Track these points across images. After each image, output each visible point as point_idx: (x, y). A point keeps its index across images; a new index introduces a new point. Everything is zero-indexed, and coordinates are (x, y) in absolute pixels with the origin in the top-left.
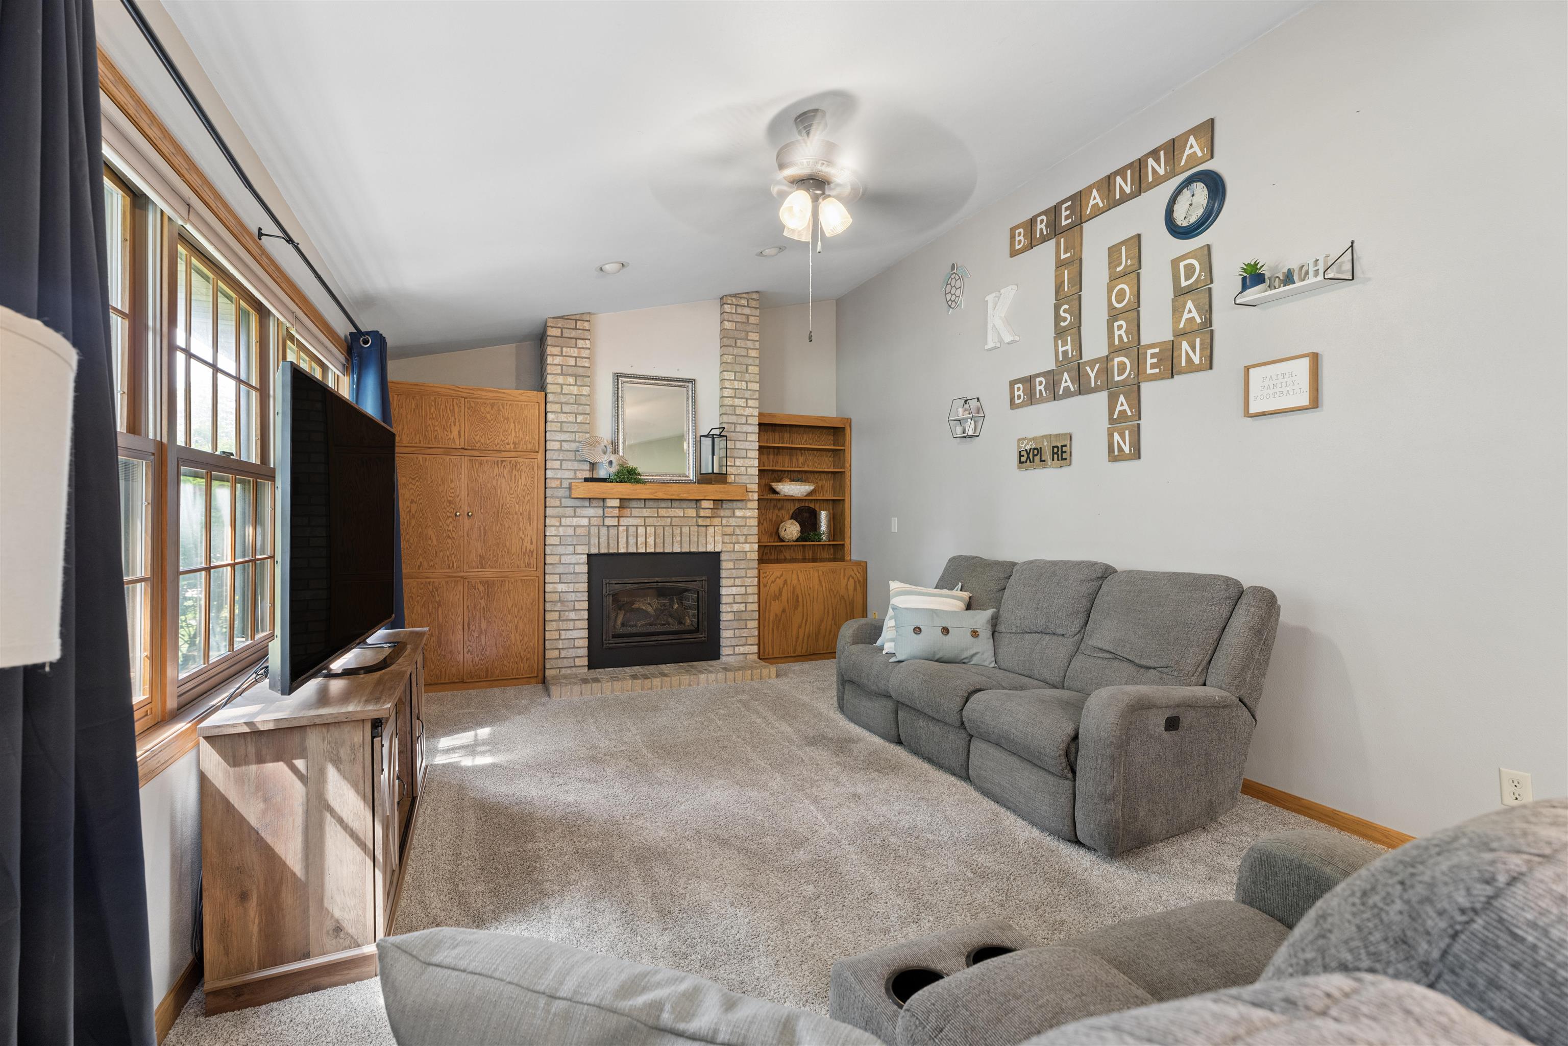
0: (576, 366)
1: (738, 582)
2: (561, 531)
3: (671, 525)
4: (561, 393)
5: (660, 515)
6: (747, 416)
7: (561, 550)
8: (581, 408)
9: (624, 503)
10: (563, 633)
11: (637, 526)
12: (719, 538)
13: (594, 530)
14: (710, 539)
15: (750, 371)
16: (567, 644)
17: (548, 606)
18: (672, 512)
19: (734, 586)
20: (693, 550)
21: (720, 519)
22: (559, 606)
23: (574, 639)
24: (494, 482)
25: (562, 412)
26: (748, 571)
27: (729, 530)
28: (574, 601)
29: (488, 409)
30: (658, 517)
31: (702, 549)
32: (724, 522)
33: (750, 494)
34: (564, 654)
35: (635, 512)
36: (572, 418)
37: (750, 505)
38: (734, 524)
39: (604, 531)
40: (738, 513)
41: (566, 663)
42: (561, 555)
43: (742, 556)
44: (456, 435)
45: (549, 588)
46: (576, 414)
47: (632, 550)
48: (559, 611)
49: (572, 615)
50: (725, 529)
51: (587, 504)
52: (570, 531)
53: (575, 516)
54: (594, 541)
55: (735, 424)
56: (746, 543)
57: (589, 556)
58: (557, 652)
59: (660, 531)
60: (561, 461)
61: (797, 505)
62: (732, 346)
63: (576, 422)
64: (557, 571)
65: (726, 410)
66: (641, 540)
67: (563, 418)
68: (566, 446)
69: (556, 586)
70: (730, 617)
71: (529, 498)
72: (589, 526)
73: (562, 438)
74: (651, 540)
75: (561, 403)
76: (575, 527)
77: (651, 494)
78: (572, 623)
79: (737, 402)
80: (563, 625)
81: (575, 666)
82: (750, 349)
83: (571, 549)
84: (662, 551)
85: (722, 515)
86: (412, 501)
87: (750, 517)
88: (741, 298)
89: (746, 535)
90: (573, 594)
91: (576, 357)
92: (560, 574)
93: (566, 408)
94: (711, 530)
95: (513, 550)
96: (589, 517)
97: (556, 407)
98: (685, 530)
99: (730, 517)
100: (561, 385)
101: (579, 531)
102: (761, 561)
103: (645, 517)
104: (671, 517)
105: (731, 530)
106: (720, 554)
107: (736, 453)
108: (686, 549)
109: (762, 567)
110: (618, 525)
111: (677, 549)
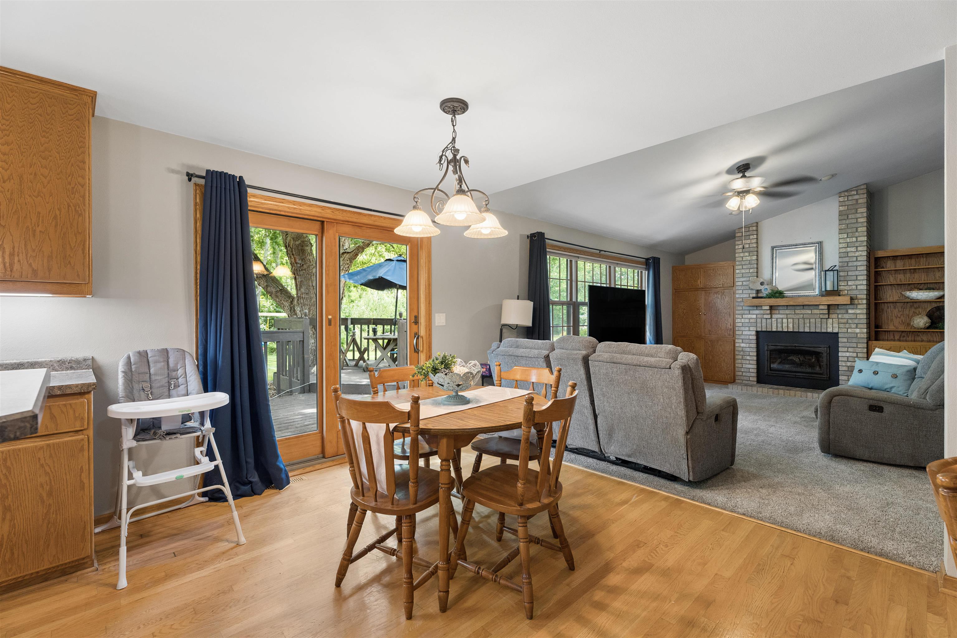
0: (749, 247)
1: (850, 350)
2: (743, 320)
3: (804, 318)
4: (742, 260)
5: (796, 313)
6: (857, 257)
7: (742, 329)
8: (752, 266)
9: (772, 308)
10: (744, 365)
11: (782, 319)
12: (836, 325)
13: (759, 320)
14: (830, 325)
15: (859, 231)
16: (745, 370)
17: (737, 353)
18: (803, 311)
19: (848, 352)
20: (818, 330)
21: (837, 315)
22: (742, 353)
23: (749, 368)
24: (715, 301)
25: (743, 269)
26: (858, 344)
27: (842, 321)
28: (749, 352)
29: (712, 271)
30: (795, 314)
31: (824, 330)
32: (840, 316)
33: (860, 301)
34: (744, 374)
35: (781, 312)
36: (747, 271)
37: (859, 307)
38: (848, 317)
39: (764, 321)
40: (850, 311)
41: (745, 378)
42: (742, 331)
43: (854, 335)
44: (701, 282)
45: (737, 345)
46: (750, 269)
47: (780, 329)
48: (742, 355)
49: (748, 358)
50: (840, 320)
51: (755, 308)
52: (747, 321)
53: (749, 314)
54: (759, 325)
55: (847, 262)
56: (857, 328)
57: (757, 332)
58: (741, 373)
59: (796, 321)
60: (743, 290)
62: (845, 219)
63: (749, 272)
64: (741, 338)
65: (843, 255)
66: (785, 325)
67: (743, 271)
68: (744, 283)
69: (741, 344)
70: (845, 368)
71: (729, 306)
72: (757, 318)
73: (743, 280)
74: (791, 326)
75: (742, 265)
76: (749, 319)
77: (786, 303)
78: (748, 361)
79: (849, 249)
80: (744, 362)
81: (749, 380)
82: (859, 218)
83: (747, 328)
84: (797, 331)
85: (838, 312)
86: (684, 309)
87: (859, 314)
88: (851, 191)
89: (857, 324)
90: (749, 349)
91: (749, 244)
92: (742, 339)
93: (744, 267)
94: (830, 321)
95: (723, 328)
96: (757, 315)
97: (740, 267)
98: (813, 321)
99: (845, 314)
100: (742, 257)
101: (751, 321)
102: (869, 339)
103: (787, 314)
104: (803, 314)
105: (845, 321)
106: (837, 333)
107: (848, 278)
108: (813, 330)
109: (870, 342)
110: (771, 318)
111: (807, 330)
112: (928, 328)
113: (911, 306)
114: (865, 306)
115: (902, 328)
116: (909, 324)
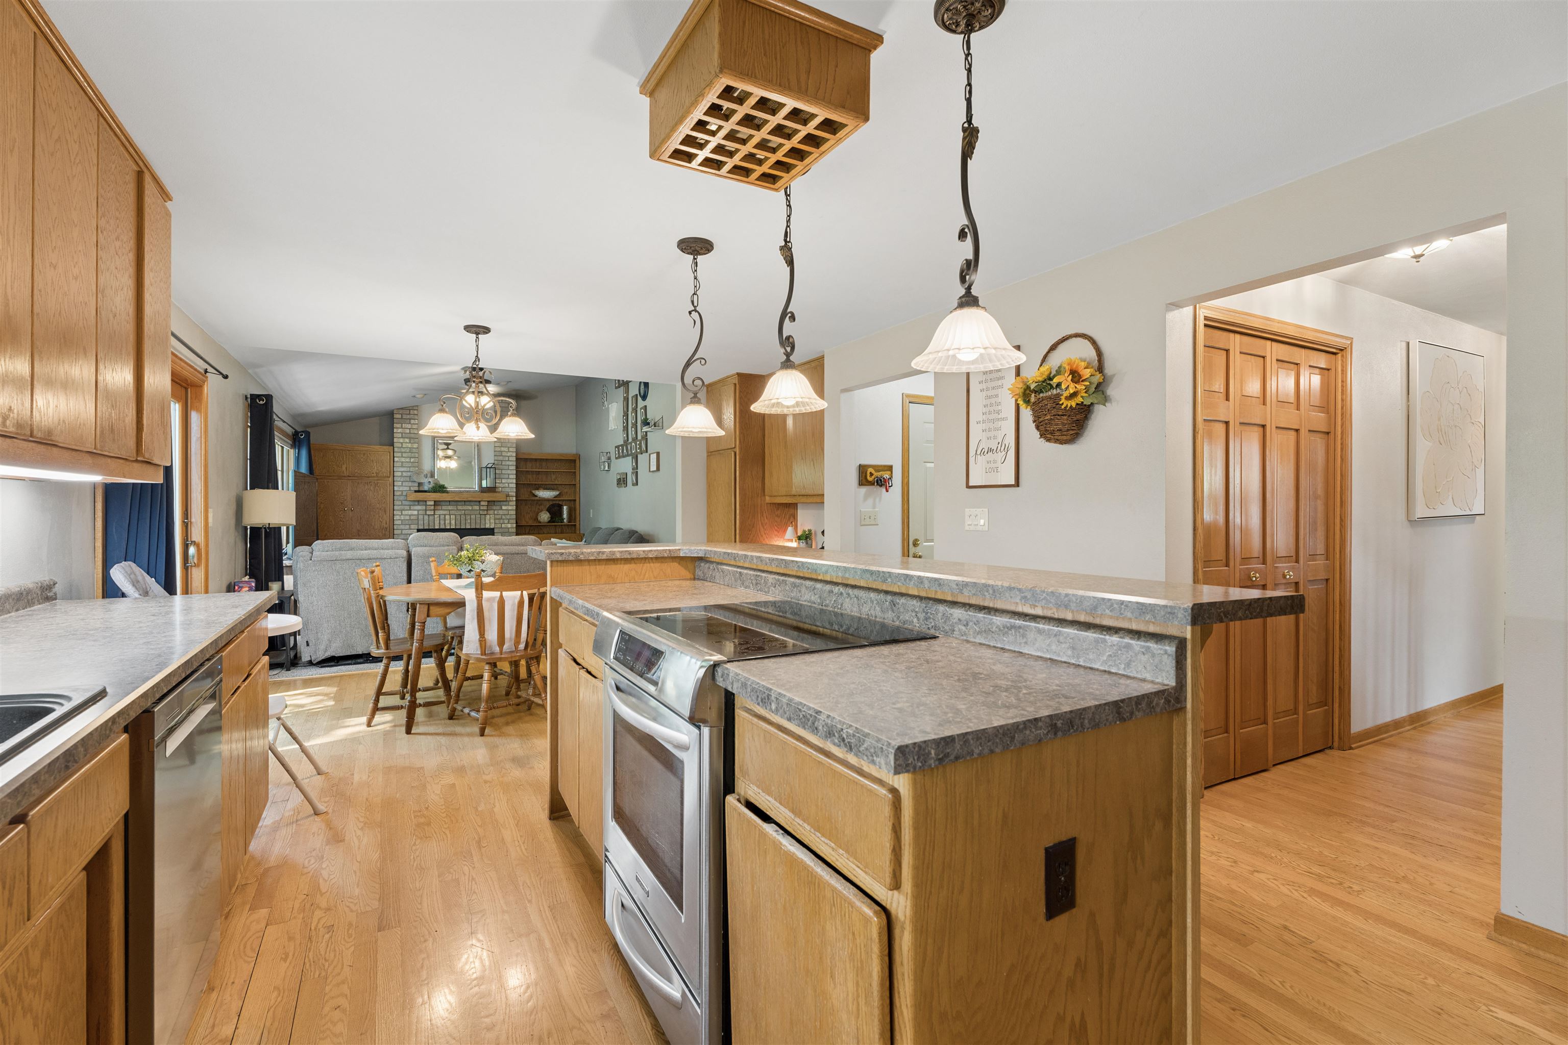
0: (410, 433)
2: (403, 517)
3: (465, 514)
4: (402, 447)
6: (509, 457)
7: (402, 527)
8: (413, 454)
9: (437, 503)
11: (445, 515)
12: (492, 521)
13: (421, 517)
14: (487, 521)
18: (465, 508)
20: (478, 527)
21: (493, 511)
24: (366, 493)
25: (402, 457)
27: (497, 517)
29: (362, 456)
30: (457, 510)
31: (483, 527)
32: (496, 512)
33: (511, 498)
35: (444, 508)
36: (408, 460)
37: (511, 503)
38: (501, 514)
39: (426, 517)
40: (504, 508)
42: (402, 529)
43: (506, 530)
44: (346, 470)
46: (411, 458)
47: (443, 527)
51: (418, 503)
52: (408, 518)
53: (410, 510)
54: (421, 522)
55: (501, 461)
56: (508, 523)
57: (419, 530)
59: (458, 517)
60: (402, 482)
61: (551, 503)
63: (410, 462)
65: (498, 454)
66: (447, 522)
67: (403, 460)
68: (404, 474)
71: (385, 500)
72: (418, 515)
73: (402, 470)
74: (453, 522)
75: (402, 452)
76: (410, 515)
77: (449, 498)
79: (503, 449)
83: (407, 527)
84: (459, 527)
85: (494, 509)
86: (322, 503)
87: (510, 510)
89: (509, 520)
91: (410, 429)
93: (404, 455)
94: (488, 517)
95: (376, 527)
96: (418, 510)
97: (399, 455)
98: (473, 517)
99: (499, 510)
100: (402, 443)
101: (412, 518)
103: (449, 510)
104: (465, 510)
105: (500, 517)
106: (493, 529)
107: (502, 476)
108: (473, 527)
110: (434, 514)
111: (468, 527)
112: (549, 522)
113: (539, 504)
114: (514, 503)
115: (531, 523)
116: (536, 519)
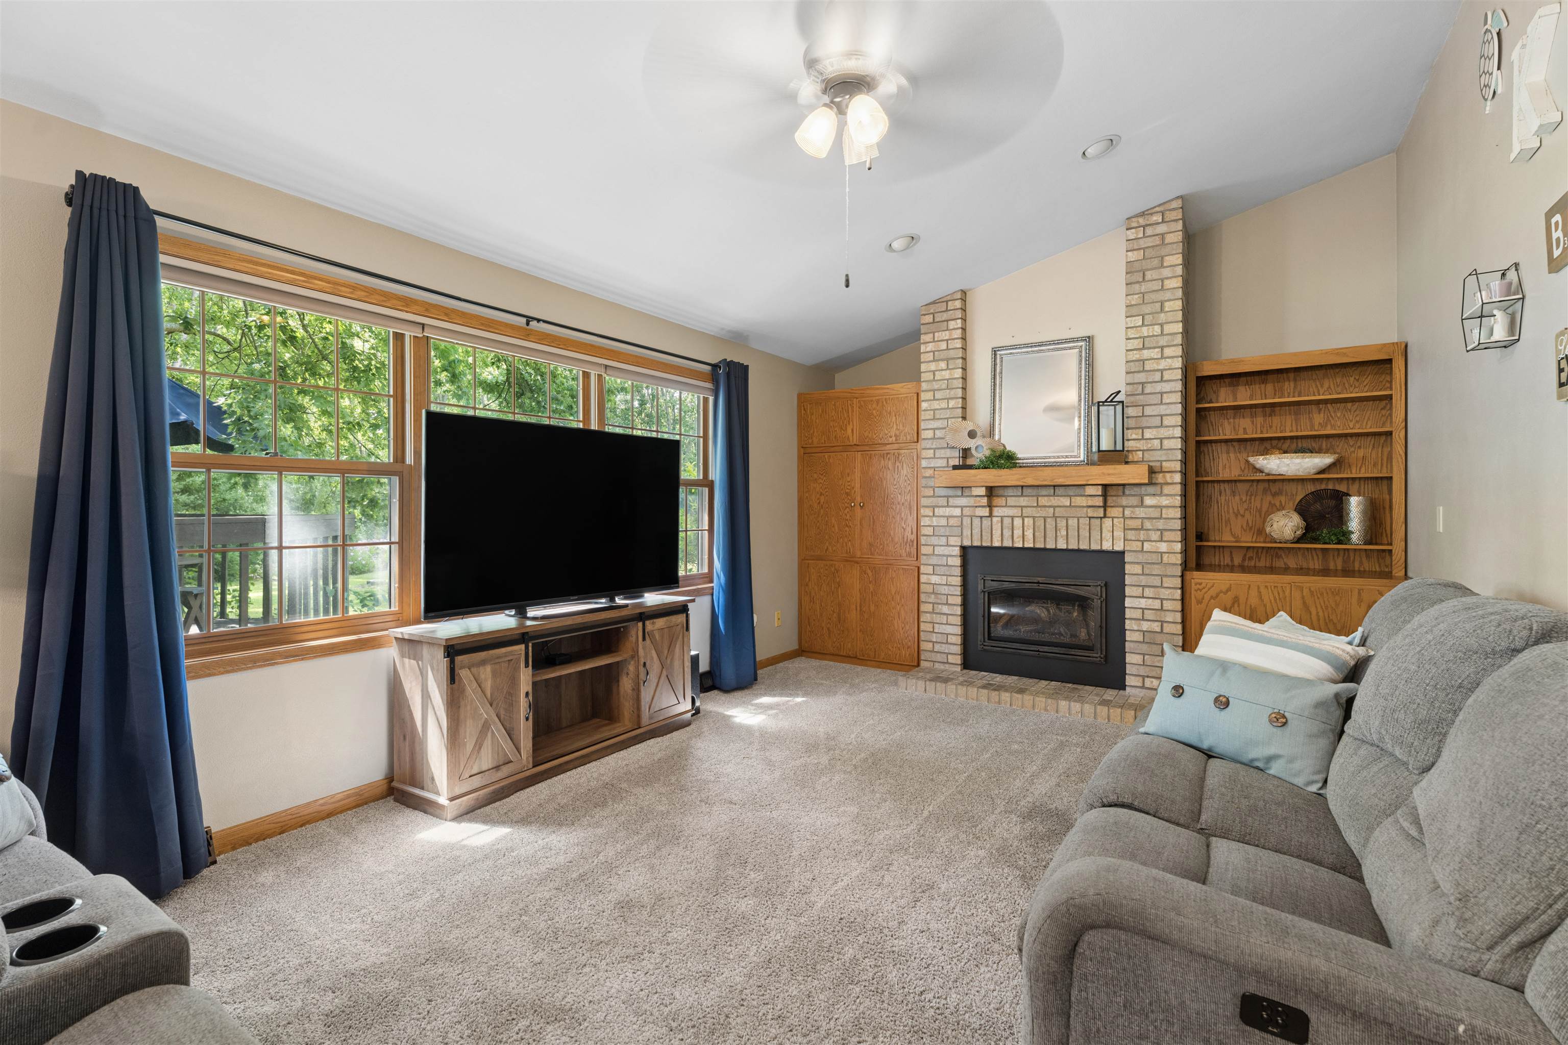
0: (948, 349)
1: (1148, 592)
2: (935, 521)
3: (1055, 517)
4: (934, 380)
5: (1040, 504)
6: (1162, 371)
7: (934, 541)
8: (953, 392)
9: (991, 492)
10: (936, 625)
11: (1013, 518)
12: (1119, 534)
13: (967, 521)
14: (1107, 535)
15: (1167, 309)
16: (940, 638)
17: (923, 597)
18: (1055, 501)
19: (1143, 597)
20: (1084, 546)
21: (1121, 509)
22: (932, 599)
23: (947, 634)
24: (881, 474)
25: (934, 399)
26: (1164, 579)
27: (1131, 523)
28: (947, 595)
29: (874, 406)
30: (1038, 506)
31: (1095, 547)
32: (1127, 512)
33: (1168, 475)
34: (937, 647)
35: (1011, 501)
36: (944, 404)
37: (1167, 489)
38: (1143, 515)
39: (977, 522)
40: (1148, 501)
41: (939, 657)
42: (934, 546)
43: (1155, 558)
44: (853, 433)
45: (923, 579)
46: (948, 399)
47: (1008, 543)
48: (933, 604)
49: (945, 609)
50: (1128, 522)
51: (959, 493)
52: (943, 522)
53: (948, 506)
54: (967, 532)
55: (1143, 384)
56: (1161, 540)
57: (964, 549)
58: (931, 645)
59: (1040, 523)
60: (935, 449)
61: (1311, 488)
62: (1138, 282)
63: (948, 408)
64: (931, 562)
65: (1136, 366)
66: (1018, 532)
67: (936, 405)
68: (938, 433)
69: (929, 578)
70: (1137, 637)
71: (909, 488)
72: (962, 516)
73: (935, 426)
74: (1029, 534)
75: (934, 391)
76: (948, 517)
77: (1018, 480)
78: (945, 617)
79: (1146, 354)
80: (937, 618)
81: (948, 663)
82: (1167, 278)
83: (944, 540)
84: (1042, 546)
85: (1124, 503)
86: (821, 494)
87: (1167, 507)
88: (1152, 214)
89: (1162, 531)
90: (946, 587)
91: (947, 340)
92: (933, 566)
93: (939, 395)
94: (1107, 523)
95: (896, 539)
96: (962, 507)
97: (929, 395)
98: (1073, 522)
99: (1137, 506)
100: (934, 372)
101: (952, 522)
102: (1185, 566)
103: (1022, 507)
104: (1054, 507)
105: (1136, 523)
106: (1122, 553)
107: (1144, 422)
108: (1073, 545)
109: (1188, 575)
110: (991, 515)
111: (1062, 545)
112: (1299, 540)
113: (1265, 491)
114: (1178, 489)
115: (1247, 540)
116: (1261, 531)
